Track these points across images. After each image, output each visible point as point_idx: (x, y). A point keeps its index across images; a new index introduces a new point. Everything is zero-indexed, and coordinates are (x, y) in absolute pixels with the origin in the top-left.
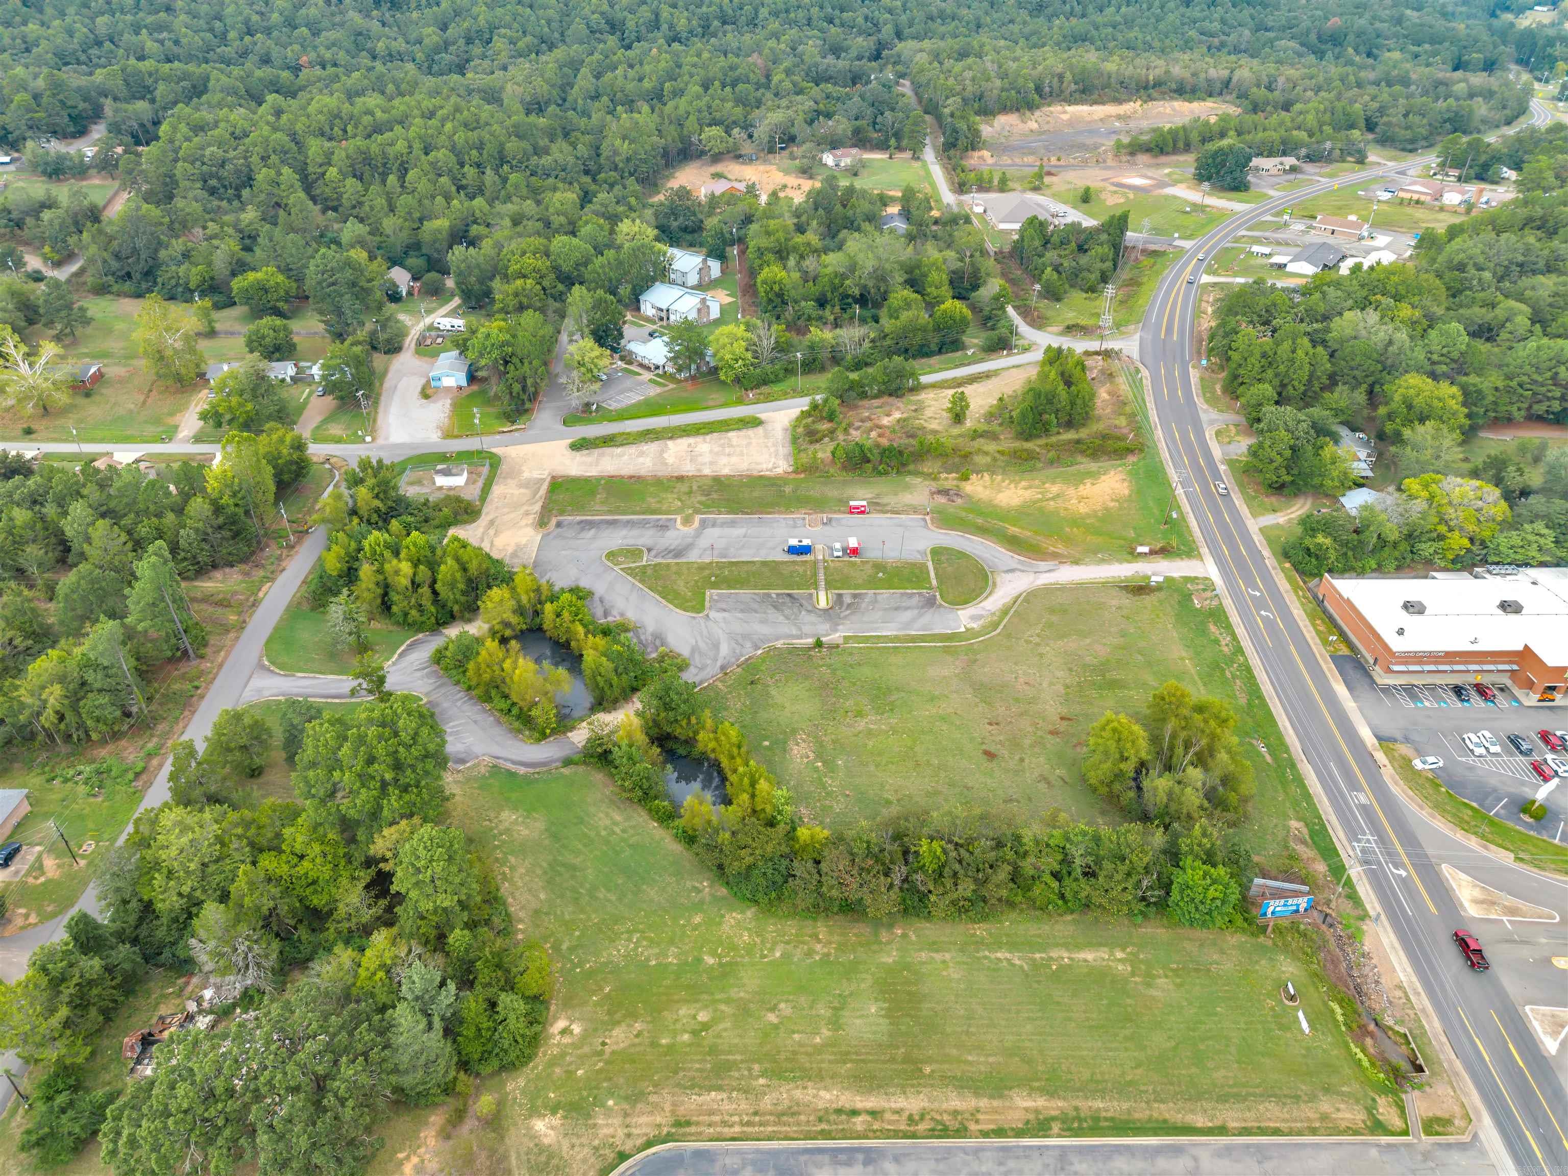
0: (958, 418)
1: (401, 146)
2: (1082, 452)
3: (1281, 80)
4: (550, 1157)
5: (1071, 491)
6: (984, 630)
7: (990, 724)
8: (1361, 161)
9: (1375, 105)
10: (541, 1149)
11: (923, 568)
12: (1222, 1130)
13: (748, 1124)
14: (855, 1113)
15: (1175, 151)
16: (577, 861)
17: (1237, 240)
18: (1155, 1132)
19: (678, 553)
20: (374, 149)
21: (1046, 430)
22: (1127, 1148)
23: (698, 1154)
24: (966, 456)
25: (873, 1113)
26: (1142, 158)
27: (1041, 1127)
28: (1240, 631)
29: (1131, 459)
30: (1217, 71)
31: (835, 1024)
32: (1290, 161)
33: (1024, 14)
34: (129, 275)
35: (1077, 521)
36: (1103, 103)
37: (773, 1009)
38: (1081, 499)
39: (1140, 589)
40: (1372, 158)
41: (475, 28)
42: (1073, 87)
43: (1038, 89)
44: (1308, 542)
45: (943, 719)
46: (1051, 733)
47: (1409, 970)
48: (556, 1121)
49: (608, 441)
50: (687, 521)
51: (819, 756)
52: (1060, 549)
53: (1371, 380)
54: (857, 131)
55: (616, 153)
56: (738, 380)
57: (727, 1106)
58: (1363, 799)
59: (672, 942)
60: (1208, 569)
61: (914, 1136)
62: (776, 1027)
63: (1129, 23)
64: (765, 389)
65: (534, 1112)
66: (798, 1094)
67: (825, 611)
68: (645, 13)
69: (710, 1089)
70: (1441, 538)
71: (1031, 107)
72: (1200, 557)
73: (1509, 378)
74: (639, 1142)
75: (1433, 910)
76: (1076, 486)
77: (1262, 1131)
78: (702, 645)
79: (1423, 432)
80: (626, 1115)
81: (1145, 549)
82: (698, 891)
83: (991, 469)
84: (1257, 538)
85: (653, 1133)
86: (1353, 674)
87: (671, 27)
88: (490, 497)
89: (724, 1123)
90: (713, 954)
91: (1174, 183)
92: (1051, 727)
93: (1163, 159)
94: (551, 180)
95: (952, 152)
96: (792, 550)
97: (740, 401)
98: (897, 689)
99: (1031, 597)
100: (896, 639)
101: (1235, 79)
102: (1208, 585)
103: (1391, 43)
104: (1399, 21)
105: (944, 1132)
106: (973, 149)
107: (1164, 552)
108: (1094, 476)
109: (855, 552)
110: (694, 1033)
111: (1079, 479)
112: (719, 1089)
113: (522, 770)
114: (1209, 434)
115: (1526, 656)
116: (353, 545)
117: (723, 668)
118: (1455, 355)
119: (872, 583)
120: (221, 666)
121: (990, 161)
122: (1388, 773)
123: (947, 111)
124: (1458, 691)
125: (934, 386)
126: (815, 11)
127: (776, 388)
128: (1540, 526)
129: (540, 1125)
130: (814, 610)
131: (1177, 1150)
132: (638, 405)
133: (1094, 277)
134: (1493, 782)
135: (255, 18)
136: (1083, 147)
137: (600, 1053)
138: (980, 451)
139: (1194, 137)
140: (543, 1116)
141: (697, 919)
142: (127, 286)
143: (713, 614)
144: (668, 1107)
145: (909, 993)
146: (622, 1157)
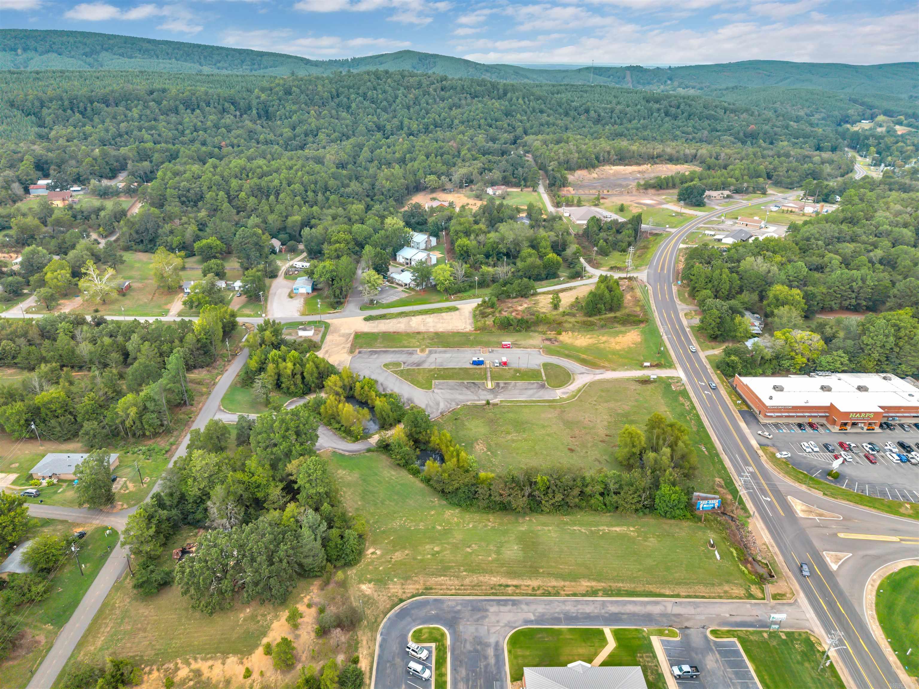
0: (556, 307)
1: (276, 182)
2: (618, 322)
3: (723, 155)
4: (369, 599)
5: (612, 340)
6: (568, 399)
7: (572, 437)
8: (764, 193)
9: (771, 166)
10: (365, 596)
11: (539, 372)
12: (678, 596)
13: (459, 589)
14: (508, 586)
15: (667, 188)
16: (375, 490)
17: (698, 228)
18: (646, 596)
19: (418, 364)
20: (263, 184)
21: (599, 312)
22: (634, 602)
23: (436, 600)
24: (560, 324)
25: (516, 586)
26: (651, 191)
27: (594, 593)
28: (695, 400)
29: (642, 325)
30: (689, 151)
31: (498, 553)
32: (726, 193)
33: (590, 123)
34: (142, 241)
35: (614, 352)
36: (631, 165)
37: (469, 547)
38: (617, 343)
39: (645, 382)
40: (770, 191)
41: (309, 128)
42: (615, 157)
43: (597, 158)
44: (727, 359)
45: (548, 435)
46: (602, 441)
47: (769, 537)
48: (371, 585)
49: (383, 317)
50: (422, 351)
51: (489, 450)
52: (606, 364)
53: (760, 289)
54: (504, 178)
55: (383, 187)
56: (446, 290)
57: (449, 582)
58: (751, 469)
59: (421, 521)
60: (680, 373)
61: (535, 595)
62: (470, 554)
63: (645, 128)
64: (459, 295)
65: (361, 582)
66: (481, 578)
67: (491, 389)
68: (396, 122)
69: (441, 576)
70: (792, 358)
71: (594, 167)
72: (675, 368)
73: (829, 288)
74: (409, 595)
75: (782, 514)
76: (615, 337)
77: (696, 597)
78: (431, 404)
79: (783, 310)
80: (402, 584)
81: (648, 364)
82: (433, 502)
83: (573, 330)
84: (704, 361)
85: (415, 592)
86: (748, 418)
87: (409, 128)
88: (325, 340)
89: (448, 589)
90: (440, 525)
91: (667, 203)
92: (601, 439)
93: (662, 191)
94: (351, 199)
95: (553, 188)
96: (475, 363)
97: (447, 300)
98: (526, 423)
99: (592, 385)
100: (526, 401)
101: (699, 154)
102: (679, 380)
103: (783, 138)
104: (787, 127)
105: (549, 594)
106: (564, 186)
107: (658, 366)
108: (624, 333)
109: (505, 364)
110: (433, 555)
111: (617, 334)
112: (445, 576)
113: (347, 454)
114: (681, 315)
115: (832, 408)
116: (263, 357)
117: (441, 413)
118: (801, 277)
119: (514, 378)
120: (201, 409)
121: (573, 192)
122: (764, 459)
123: (550, 168)
124: (800, 425)
125: (544, 293)
126: (482, 121)
127: (465, 294)
128: (840, 352)
129: (364, 587)
130: (486, 389)
131: (657, 603)
132: (397, 301)
133: (624, 245)
134: (814, 463)
135: (199, 124)
136: (621, 186)
137: (389, 562)
138: (566, 321)
139: (677, 181)
140: (364, 583)
141: (433, 513)
142: (141, 247)
143: (436, 390)
144: (421, 582)
145: (533, 542)
146: (401, 601)
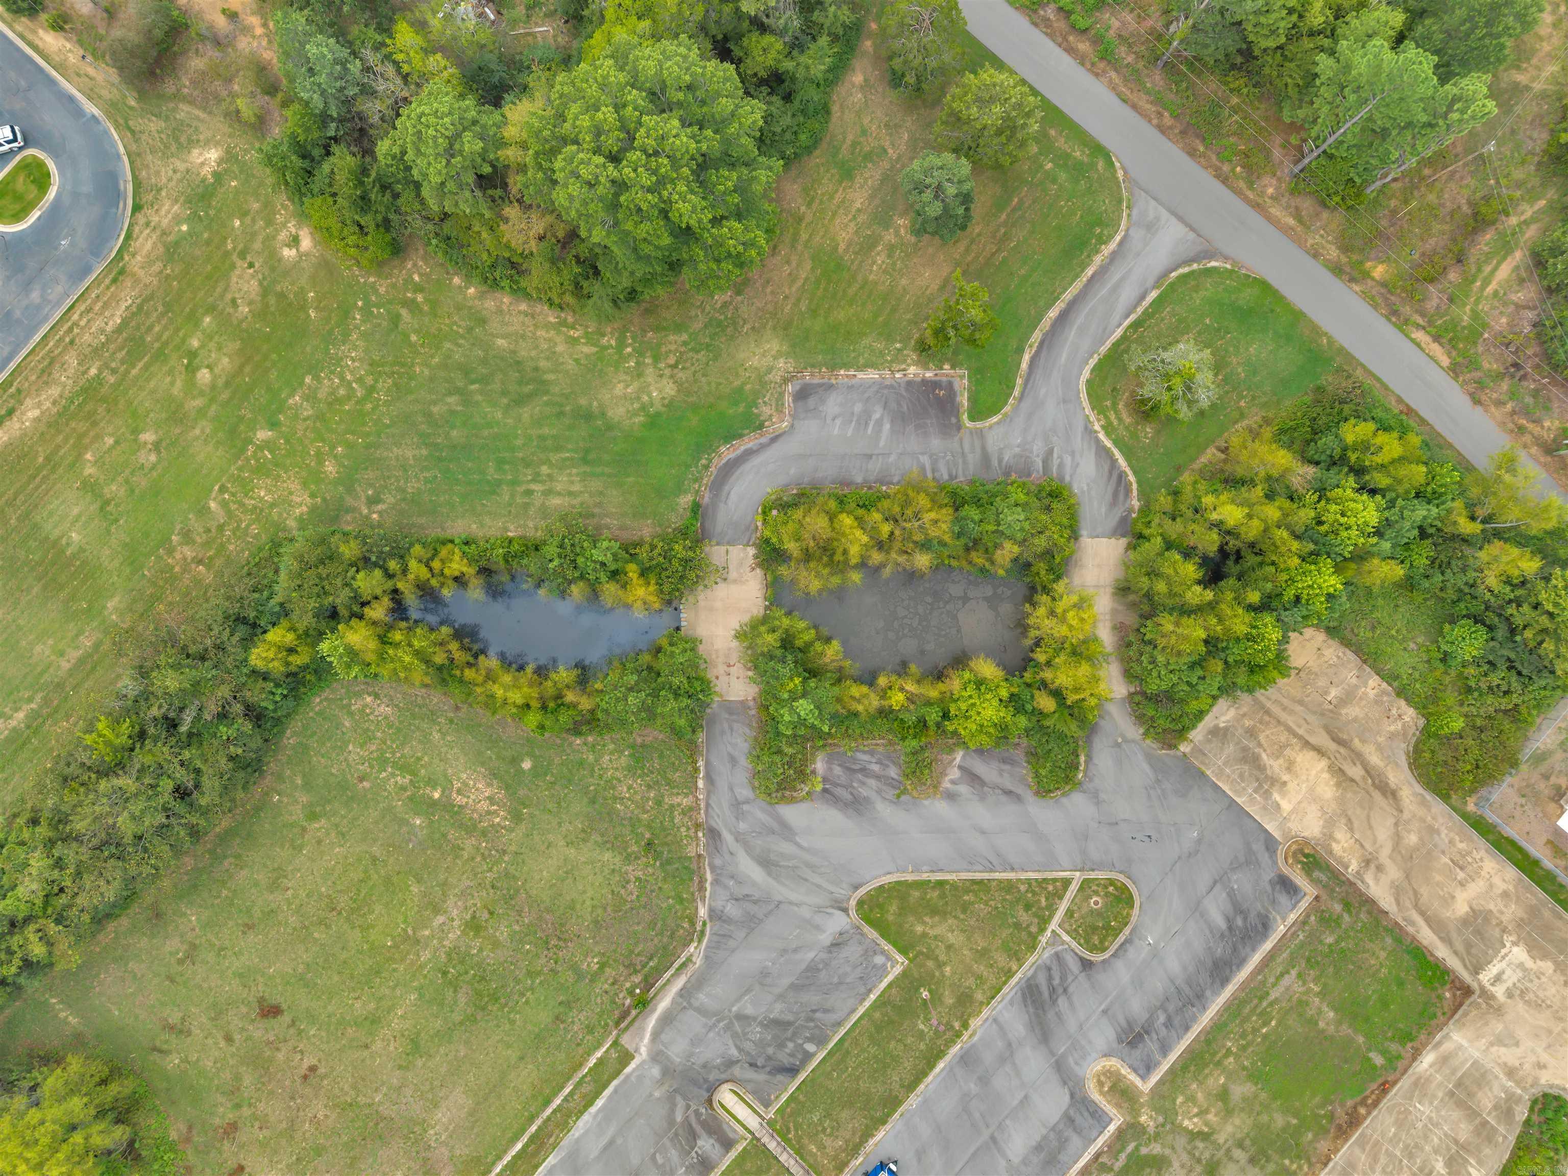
4: (180, 146)
7: (313, 1069)
10: (192, 143)
13: (70, 329)
16: (526, 413)
23: (87, 271)
31: (90, 487)
37: (157, 446)
45: (374, 1021)
48: (206, 171)
50: (1120, 1090)
51: (446, 805)
57: (98, 323)
59: (320, 417)
62: (136, 431)
65: (229, 157)
66: (55, 391)
67: (712, 1089)
69: (125, 322)
74: (137, 229)
80: (164, 233)
82: (373, 501)
85: (134, 245)
88: (1482, 843)
89: (89, 310)
90: (267, 445)
92: (242, 1136)
98: (472, 1019)
110: (192, 354)
112: (118, 330)
129: (213, 155)
130: (728, 1073)
140: (220, 162)
141: (330, 468)
143: (838, 922)
144: (141, 273)
145: (62, 587)
146: (137, 208)
